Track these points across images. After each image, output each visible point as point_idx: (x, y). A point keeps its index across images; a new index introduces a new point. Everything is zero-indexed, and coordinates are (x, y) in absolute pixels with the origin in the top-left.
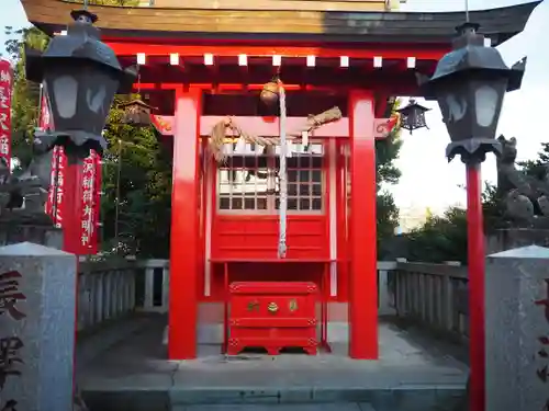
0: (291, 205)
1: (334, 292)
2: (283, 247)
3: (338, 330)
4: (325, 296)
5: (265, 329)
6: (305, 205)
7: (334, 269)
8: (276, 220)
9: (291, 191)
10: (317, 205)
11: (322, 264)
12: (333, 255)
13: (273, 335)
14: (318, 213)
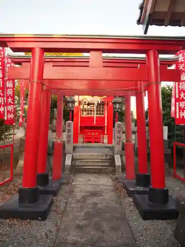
0: (97, 114)
1: (106, 133)
2: (95, 123)
3: (106, 141)
4: (104, 134)
5: (91, 138)
6: (100, 114)
7: (106, 128)
8: (94, 117)
9: (97, 111)
10: (103, 114)
11: (103, 127)
12: (106, 125)
13: (93, 139)
14: (102, 116)
